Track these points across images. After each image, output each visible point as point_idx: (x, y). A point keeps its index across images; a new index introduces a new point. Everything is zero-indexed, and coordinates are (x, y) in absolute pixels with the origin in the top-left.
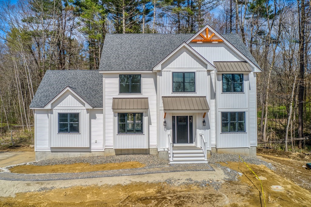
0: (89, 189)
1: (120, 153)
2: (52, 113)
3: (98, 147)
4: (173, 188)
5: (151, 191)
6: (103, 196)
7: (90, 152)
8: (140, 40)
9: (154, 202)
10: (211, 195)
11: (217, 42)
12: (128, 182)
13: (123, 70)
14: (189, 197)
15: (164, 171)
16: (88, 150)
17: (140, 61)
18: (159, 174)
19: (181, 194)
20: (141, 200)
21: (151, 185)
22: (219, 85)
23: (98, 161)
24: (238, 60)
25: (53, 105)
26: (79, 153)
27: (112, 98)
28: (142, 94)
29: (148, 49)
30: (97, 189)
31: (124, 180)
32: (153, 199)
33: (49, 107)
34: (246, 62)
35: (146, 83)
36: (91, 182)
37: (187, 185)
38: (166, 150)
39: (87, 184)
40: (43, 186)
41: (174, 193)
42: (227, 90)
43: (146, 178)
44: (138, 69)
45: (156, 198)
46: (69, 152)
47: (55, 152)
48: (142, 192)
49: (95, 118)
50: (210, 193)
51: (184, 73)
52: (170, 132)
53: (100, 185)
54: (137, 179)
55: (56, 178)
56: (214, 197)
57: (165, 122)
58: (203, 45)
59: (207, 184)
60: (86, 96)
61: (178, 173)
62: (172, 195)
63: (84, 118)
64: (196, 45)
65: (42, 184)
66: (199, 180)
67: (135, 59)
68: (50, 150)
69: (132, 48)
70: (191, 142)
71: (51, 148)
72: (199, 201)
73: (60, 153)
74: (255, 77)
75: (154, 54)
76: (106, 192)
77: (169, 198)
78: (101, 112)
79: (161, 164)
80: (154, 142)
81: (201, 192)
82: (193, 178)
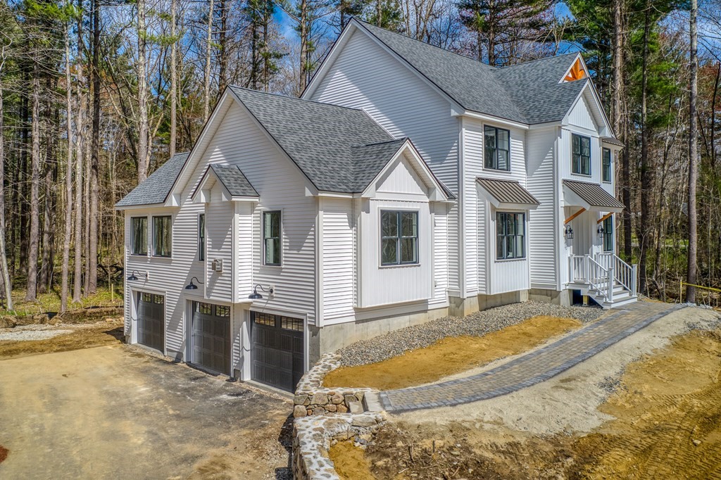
3: (438, 297)
7: (425, 311)
16: (423, 306)
27: (475, 177)
33: (371, 192)
35: (515, 151)
46: (389, 317)
47: (363, 322)
51: (581, 138)
57: (570, 231)
63: (425, 226)
68: (353, 319)
71: (359, 311)
73: (374, 322)
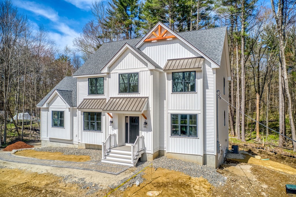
1: (88, 147)
2: (49, 111)
5: (45, 183)
7: (73, 144)
11: (171, 39)
16: (71, 142)
24: (194, 56)
26: (66, 144)
27: (83, 98)
28: (105, 95)
34: (202, 57)
40: (2, 165)
41: (54, 188)
43: (59, 171)
46: (60, 142)
47: (52, 141)
51: (129, 74)
52: (116, 132)
54: (52, 171)
57: (110, 122)
58: (157, 43)
59: (88, 187)
61: (85, 171)
63: (67, 116)
64: (151, 44)
66: (87, 182)
68: (49, 140)
71: (50, 138)
73: (55, 143)
74: (214, 74)
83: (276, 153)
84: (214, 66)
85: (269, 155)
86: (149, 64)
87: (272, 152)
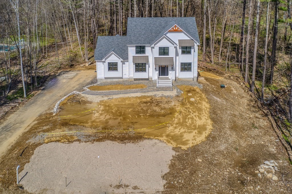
0: (126, 98)
1: (136, 80)
2: (105, 62)
3: (126, 76)
4: (156, 98)
5: (149, 99)
6: (132, 101)
8: (145, 23)
9: (149, 104)
10: (169, 101)
12: (140, 96)
13: (137, 44)
14: (161, 102)
15: (154, 90)
16: (122, 78)
17: (145, 38)
18: (152, 92)
19: (158, 101)
20: (145, 103)
21: (148, 97)
22: (180, 51)
23: (127, 83)
24: (189, 39)
25: (105, 59)
27: (132, 56)
28: (146, 54)
29: (149, 30)
30: (129, 98)
31: (139, 94)
32: (149, 102)
33: (104, 60)
34: (193, 40)
35: (148, 50)
36: (126, 96)
37: (161, 97)
38: (156, 79)
39: (125, 96)
40: (109, 97)
41: (156, 100)
42: (183, 52)
43: (147, 94)
44: (144, 44)
45: (150, 102)
46: (113, 79)
48: (145, 100)
49: (125, 64)
50: (168, 100)
51: (164, 48)
52: (157, 72)
53: (130, 96)
54: (144, 94)
55: (112, 94)
56: (170, 102)
57: (155, 68)
58: (174, 32)
59: (168, 97)
60: (120, 53)
61: (159, 91)
62: (155, 101)
63: (120, 65)
65: (108, 96)
66: (166, 95)
67: (143, 37)
69: (141, 29)
70: (167, 75)
71: (105, 78)
72: (164, 103)
73: (109, 79)
74: (197, 47)
75: (151, 33)
76: (132, 99)
77: (154, 102)
78: (128, 61)
79: (153, 86)
80: (151, 75)
81: (166, 100)
82: (164, 94)
83: (206, 68)
84: (198, 44)
85: (203, 68)
86: (175, 44)
87: (205, 67)
